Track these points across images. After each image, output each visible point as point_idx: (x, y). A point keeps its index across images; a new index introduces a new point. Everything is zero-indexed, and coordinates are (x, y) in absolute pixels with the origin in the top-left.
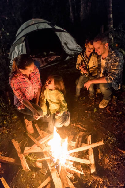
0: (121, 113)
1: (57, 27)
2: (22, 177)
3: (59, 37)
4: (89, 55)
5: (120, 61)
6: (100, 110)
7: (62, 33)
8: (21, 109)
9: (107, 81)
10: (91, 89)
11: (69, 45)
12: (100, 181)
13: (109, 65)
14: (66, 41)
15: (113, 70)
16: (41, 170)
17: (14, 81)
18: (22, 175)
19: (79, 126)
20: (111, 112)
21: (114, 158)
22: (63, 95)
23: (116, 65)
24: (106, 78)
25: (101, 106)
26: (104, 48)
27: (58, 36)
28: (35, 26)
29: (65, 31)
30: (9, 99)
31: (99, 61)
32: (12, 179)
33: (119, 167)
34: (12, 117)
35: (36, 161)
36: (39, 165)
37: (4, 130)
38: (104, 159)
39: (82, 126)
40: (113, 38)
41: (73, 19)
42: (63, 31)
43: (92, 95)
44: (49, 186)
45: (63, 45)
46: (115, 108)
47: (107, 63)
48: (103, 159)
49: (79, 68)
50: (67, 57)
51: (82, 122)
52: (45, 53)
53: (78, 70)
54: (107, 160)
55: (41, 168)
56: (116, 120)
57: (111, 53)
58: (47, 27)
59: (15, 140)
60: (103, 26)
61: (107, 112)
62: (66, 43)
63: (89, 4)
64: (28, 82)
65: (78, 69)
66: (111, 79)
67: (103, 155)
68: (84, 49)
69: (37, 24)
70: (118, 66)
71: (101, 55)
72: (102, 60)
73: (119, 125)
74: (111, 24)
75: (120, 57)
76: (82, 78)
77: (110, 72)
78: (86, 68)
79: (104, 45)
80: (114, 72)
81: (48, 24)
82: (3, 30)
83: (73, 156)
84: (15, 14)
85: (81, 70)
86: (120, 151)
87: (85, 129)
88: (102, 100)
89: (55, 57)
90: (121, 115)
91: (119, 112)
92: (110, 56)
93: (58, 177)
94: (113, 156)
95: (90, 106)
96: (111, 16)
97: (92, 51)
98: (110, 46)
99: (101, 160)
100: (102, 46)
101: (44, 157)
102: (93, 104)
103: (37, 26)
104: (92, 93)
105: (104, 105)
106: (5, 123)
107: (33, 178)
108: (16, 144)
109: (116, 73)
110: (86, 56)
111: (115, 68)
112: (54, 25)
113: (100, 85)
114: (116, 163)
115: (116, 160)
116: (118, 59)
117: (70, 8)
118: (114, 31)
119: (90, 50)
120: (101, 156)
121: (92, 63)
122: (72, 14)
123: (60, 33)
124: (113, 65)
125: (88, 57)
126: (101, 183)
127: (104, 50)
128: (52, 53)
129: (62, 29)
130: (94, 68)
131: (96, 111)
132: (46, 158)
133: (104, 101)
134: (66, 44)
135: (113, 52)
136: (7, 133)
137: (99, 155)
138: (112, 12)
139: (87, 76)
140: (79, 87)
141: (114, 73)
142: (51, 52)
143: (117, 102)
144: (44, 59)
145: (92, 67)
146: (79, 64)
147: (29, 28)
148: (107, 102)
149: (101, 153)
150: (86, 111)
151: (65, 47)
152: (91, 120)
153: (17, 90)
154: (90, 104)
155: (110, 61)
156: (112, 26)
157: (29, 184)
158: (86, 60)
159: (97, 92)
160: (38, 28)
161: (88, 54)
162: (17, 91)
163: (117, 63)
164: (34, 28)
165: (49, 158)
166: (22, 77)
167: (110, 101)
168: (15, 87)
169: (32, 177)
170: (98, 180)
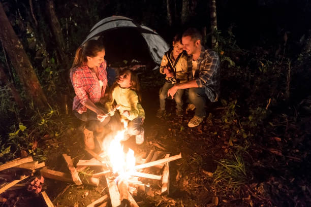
0: (216, 133)
1: (144, 27)
2: (70, 194)
3: (146, 40)
4: (177, 57)
5: (215, 61)
6: (189, 129)
7: (152, 35)
8: (82, 112)
9: (198, 85)
10: (178, 100)
11: (160, 52)
12: (172, 203)
13: (202, 66)
14: (157, 47)
15: (206, 72)
16: (97, 189)
17: (77, 75)
18: (70, 193)
19: (157, 144)
20: (203, 132)
21: (196, 180)
22: (137, 96)
23: (209, 65)
24: (197, 80)
25: (191, 125)
26: (194, 45)
27: (145, 38)
28: (115, 22)
29: (155, 32)
30: (67, 106)
31: (190, 64)
32: (57, 196)
33: (200, 191)
34: (67, 128)
35: (91, 176)
36: (95, 181)
37: (54, 142)
38: (183, 181)
39: (160, 145)
40: (217, 43)
41: (170, 22)
42: (153, 33)
43: (180, 111)
44: (105, 204)
45: (152, 51)
46: (210, 128)
47: (199, 65)
48: (181, 181)
49: (163, 72)
50: (156, 66)
51: (161, 141)
52: (126, 62)
53: (161, 74)
54: (186, 183)
55: (98, 185)
56: (209, 141)
57: (203, 52)
58: (130, 26)
59: (68, 155)
60: (205, 28)
61: (198, 132)
62: (156, 48)
63: (193, 3)
64: (94, 78)
65: (161, 72)
66: (204, 82)
67: (182, 177)
68: (171, 48)
69: (117, 21)
70: (213, 66)
71: (192, 56)
72: (193, 62)
73: (211, 147)
74: (214, 25)
75: (215, 56)
76: (167, 85)
77: (202, 74)
78: (172, 71)
79: (195, 43)
80: (207, 74)
81: (132, 21)
82: (71, 19)
83: (142, 172)
84: (89, 11)
85: (165, 74)
86: (206, 173)
87: (163, 149)
88: (193, 117)
89: (138, 67)
90: (216, 136)
91: (214, 132)
92: (203, 56)
93: (117, 191)
94: (195, 178)
95: (176, 124)
96: (215, 14)
97: (181, 51)
98: (202, 44)
99: (179, 182)
100: (192, 43)
101: (103, 171)
102: (180, 122)
103: (116, 23)
104: (180, 108)
105: (194, 123)
106: (56, 135)
107: (85, 196)
108: (68, 159)
109: (209, 76)
110: (173, 58)
111: (209, 70)
112: (141, 24)
113: (190, 90)
114: (197, 186)
115: (199, 182)
116: (213, 59)
117: (168, 7)
118: (219, 34)
119: (179, 51)
120: (179, 177)
121: (181, 66)
122: (169, 14)
123: (148, 34)
124: (207, 66)
125: (175, 59)
126: (172, 205)
127: (195, 47)
128: (136, 61)
129: (152, 30)
130: (183, 72)
131: (183, 130)
132: (105, 172)
133: (195, 118)
134: (155, 50)
135: (206, 51)
136: (58, 146)
137: (177, 176)
138: (215, 11)
139: (173, 83)
140: (162, 97)
141: (207, 76)
142: (133, 61)
143: (213, 121)
144: (124, 68)
145: (181, 72)
146: (165, 67)
147: (107, 24)
148: (201, 120)
149: (180, 175)
150: (170, 130)
151: (154, 53)
152: (175, 140)
153: (80, 87)
154: (176, 122)
155: (202, 62)
156: (216, 27)
157: (78, 202)
158: (172, 62)
159: (188, 108)
160: (117, 25)
161: (176, 54)
162: (80, 89)
163: (211, 64)
164: (113, 25)
165: (109, 171)
166: (88, 71)
167: (205, 119)
168: (77, 83)
169: (83, 196)
170: (170, 201)
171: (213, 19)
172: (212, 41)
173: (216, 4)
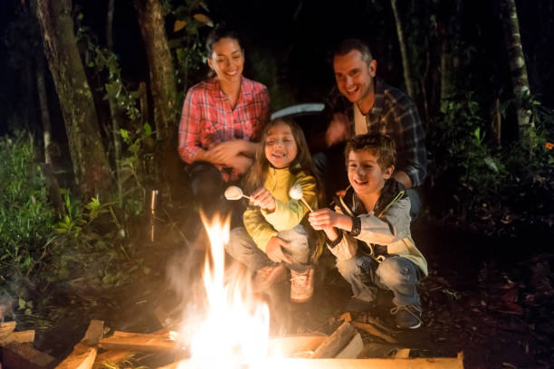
87: (389, 340)
138: (522, 53)
171: (518, 72)
172: (520, 118)
173: (523, 40)
